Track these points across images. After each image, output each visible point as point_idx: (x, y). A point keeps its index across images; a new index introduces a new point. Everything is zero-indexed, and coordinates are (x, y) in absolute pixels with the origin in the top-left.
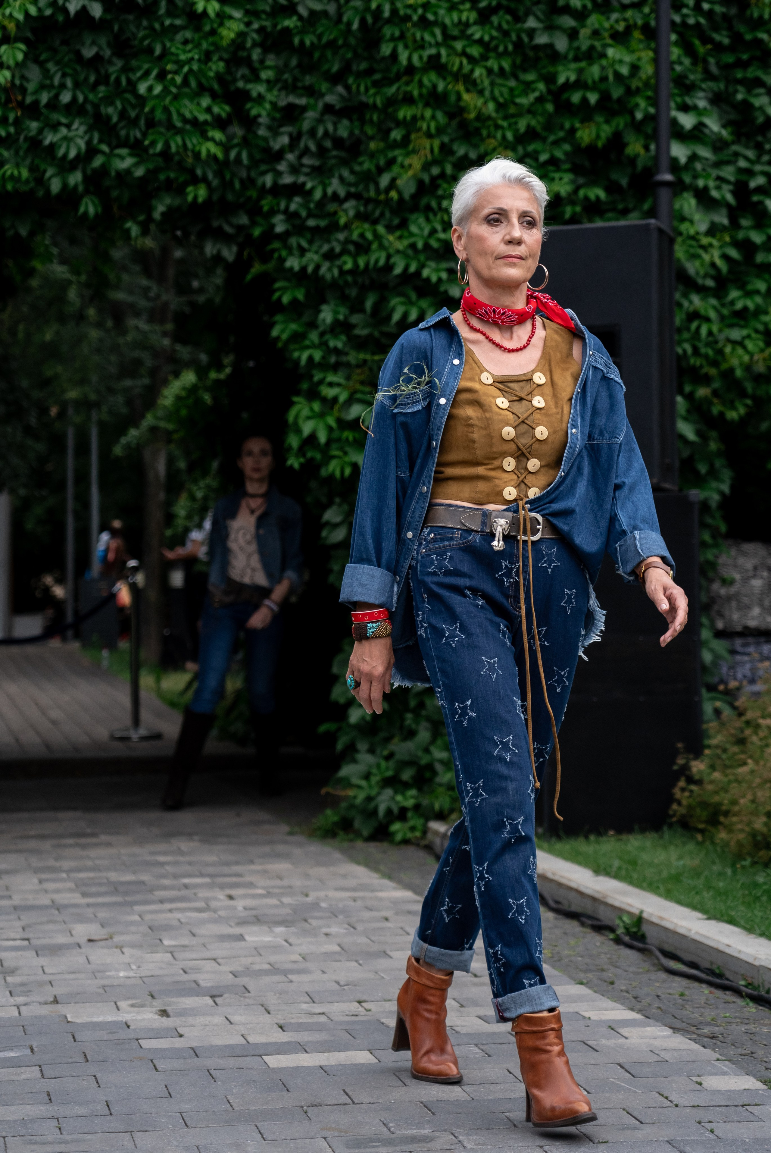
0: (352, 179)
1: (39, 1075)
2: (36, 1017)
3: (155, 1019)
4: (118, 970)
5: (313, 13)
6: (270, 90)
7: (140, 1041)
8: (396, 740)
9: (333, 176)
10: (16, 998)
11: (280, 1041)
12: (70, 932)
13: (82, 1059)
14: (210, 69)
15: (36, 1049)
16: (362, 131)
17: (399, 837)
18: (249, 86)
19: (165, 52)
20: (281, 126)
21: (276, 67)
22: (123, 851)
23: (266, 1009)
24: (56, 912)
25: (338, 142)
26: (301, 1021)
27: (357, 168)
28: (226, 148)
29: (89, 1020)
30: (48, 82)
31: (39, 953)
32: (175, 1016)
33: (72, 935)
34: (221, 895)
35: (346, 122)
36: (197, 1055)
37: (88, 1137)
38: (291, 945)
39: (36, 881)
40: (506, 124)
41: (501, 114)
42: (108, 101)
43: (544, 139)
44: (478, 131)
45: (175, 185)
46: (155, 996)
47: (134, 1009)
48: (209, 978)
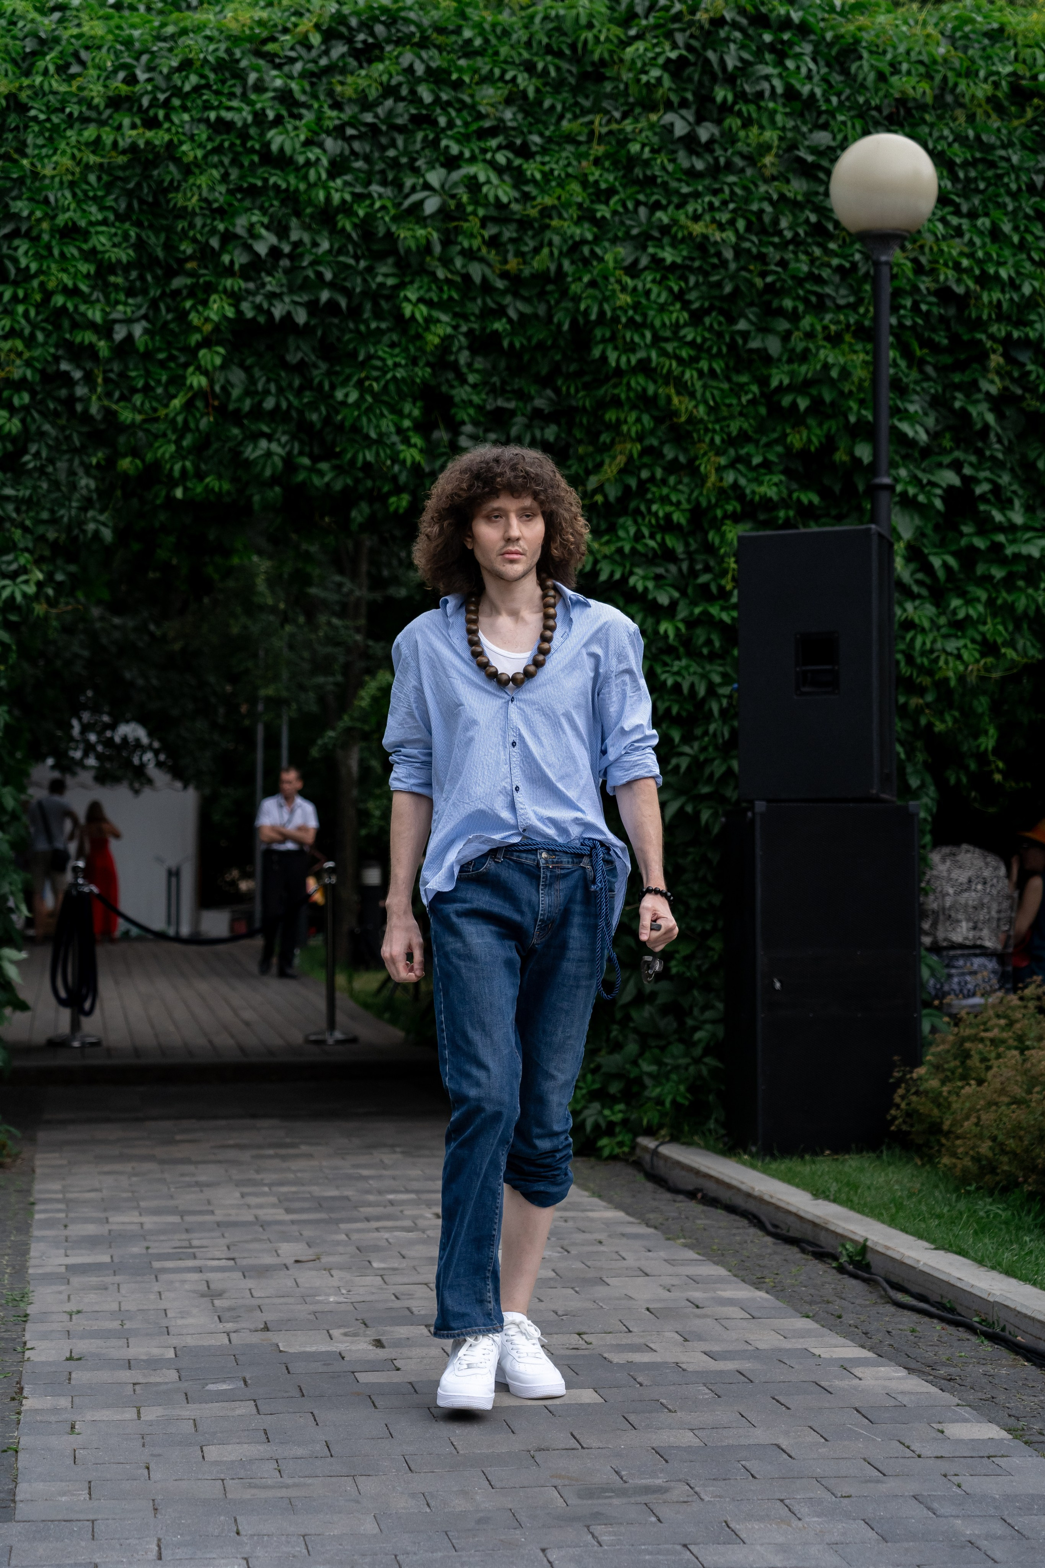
1: (254, 1411)
2: (247, 1345)
3: (370, 1350)
4: (329, 1295)
5: (521, 315)
6: (477, 393)
7: (355, 1374)
8: (603, 1052)
10: (225, 1324)
12: (276, 1251)
13: (298, 1394)
14: (417, 375)
15: (249, 1382)
16: (571, 435)
17: (606, 1153)
18: (454, 391)
19: (369, 357)
20: (486, 432)
21: (484, 370)
22: (324, 1163)
28: (431, 455)
29: (302, 1350)
30: (252, 388)
31: (246, 1274)
32: (391, 1347)
33: (278, 1255)
35: (553, 426)
36: (415, 1391)
37: (309, 1481)
39: (238, 1195)
40: (717, 427)
41: (712, 418)
42: (313, 406)
43: (757, 442)
44: (689, 434)
45: (375, 494)
46: (368, 1324)
47: (347, 1338)
48: (422, 1305)
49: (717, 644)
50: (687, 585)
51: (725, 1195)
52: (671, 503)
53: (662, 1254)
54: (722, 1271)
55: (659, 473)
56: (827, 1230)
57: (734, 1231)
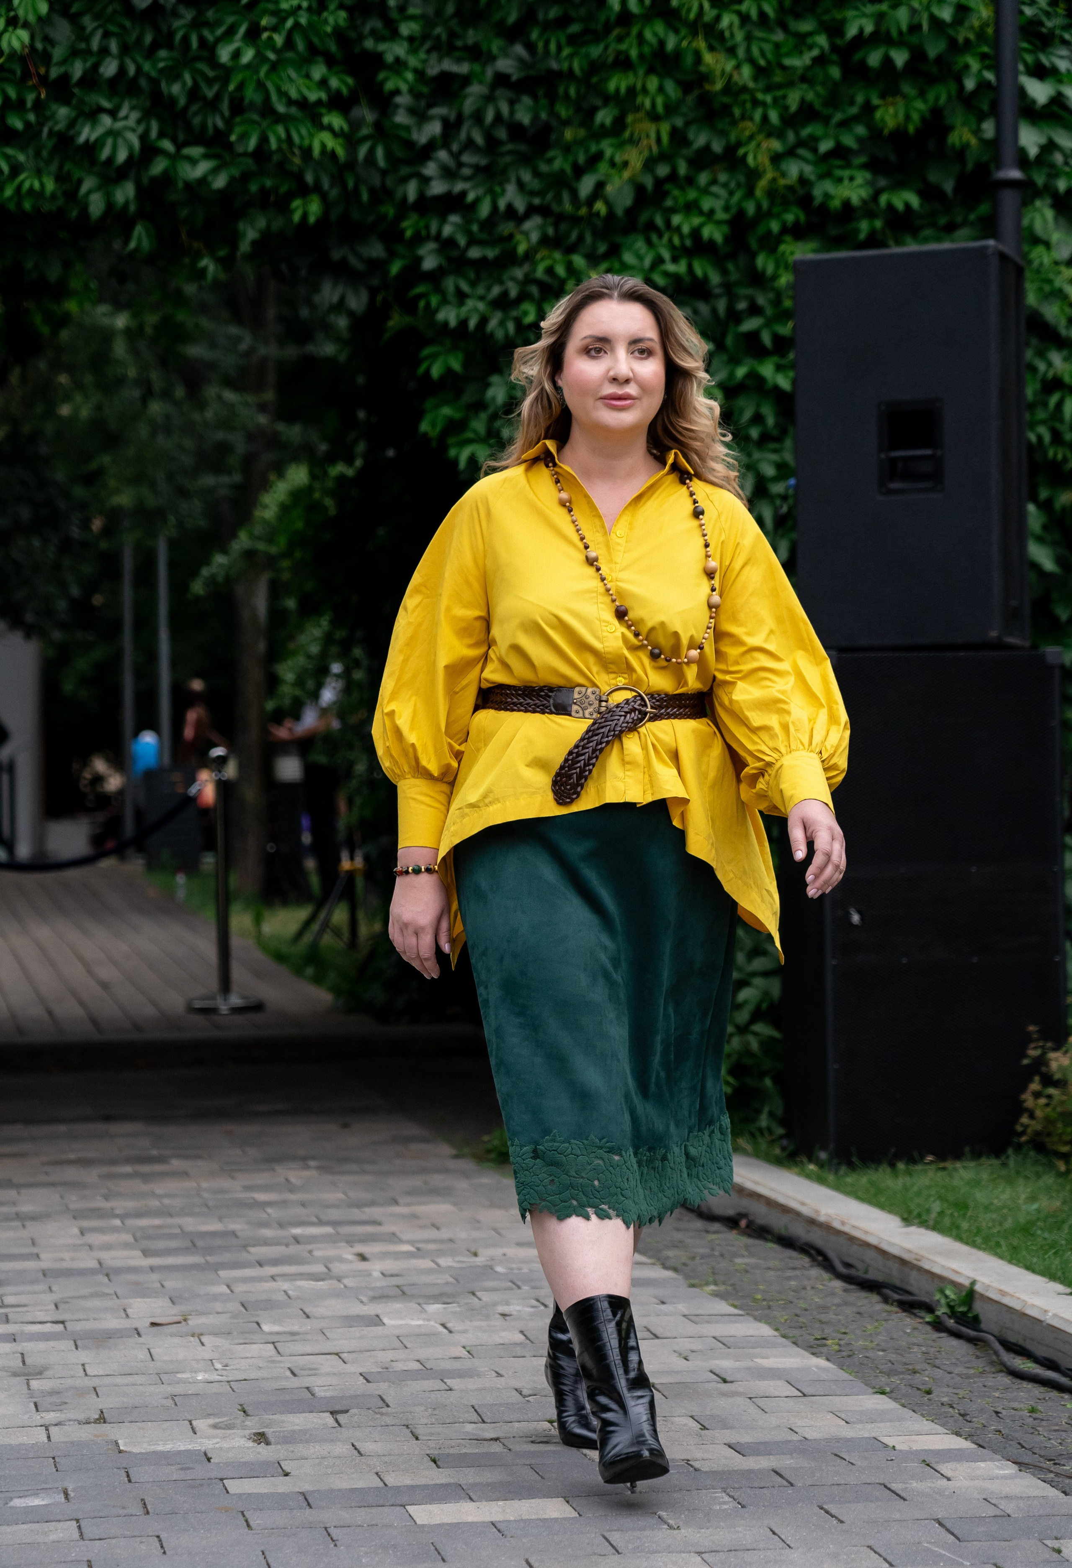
0: (534, 184)
1: (76, 1535)
2: (72, 1443)
3: (248, 1448)
4: (196, 1372)
6: (413, 51)
7: (224, 1481)
9: (508, 180)
10: (44, 1414)
11: (432, 1482)
12: (125, 1310)
13: (140, 1511)
14: (326, 22)
15: (72, 1494)
16: (552, 112)
18: (382, 47)
20: (430, 106)
21: (423, 17)
22: (204, 1185)
23: (412, 1432)
24: (106, 1279)
25: (516, 131)
26: (464, 1451)
27: (544, 168)
28: (350, 140)
29: (151, 1448)
30: (83, 46)
31: (79, 1343)
32: (278, 1443)
33: (127, 1316)
34: (348, 1254)
35: (527, 100)
36: (309, 1504)
38: (450, 1332)
39: (76, 1231)
40: (768, 98)
41: (761, 84)
42: (172, 73)
43: (826, 120)
44: (726, 109)
45: (272, 198)
46: (250, 1413)
47: (219, 1431)
48: (329, 1383)
49: (770, 421)
50: (724, 334)
51: (778, 1222)
52: (701, 213)
53: (682, 1307)
54: (765, 1330)
55: (682, 169)
56: (920, 1269)
57: (789, 1273)
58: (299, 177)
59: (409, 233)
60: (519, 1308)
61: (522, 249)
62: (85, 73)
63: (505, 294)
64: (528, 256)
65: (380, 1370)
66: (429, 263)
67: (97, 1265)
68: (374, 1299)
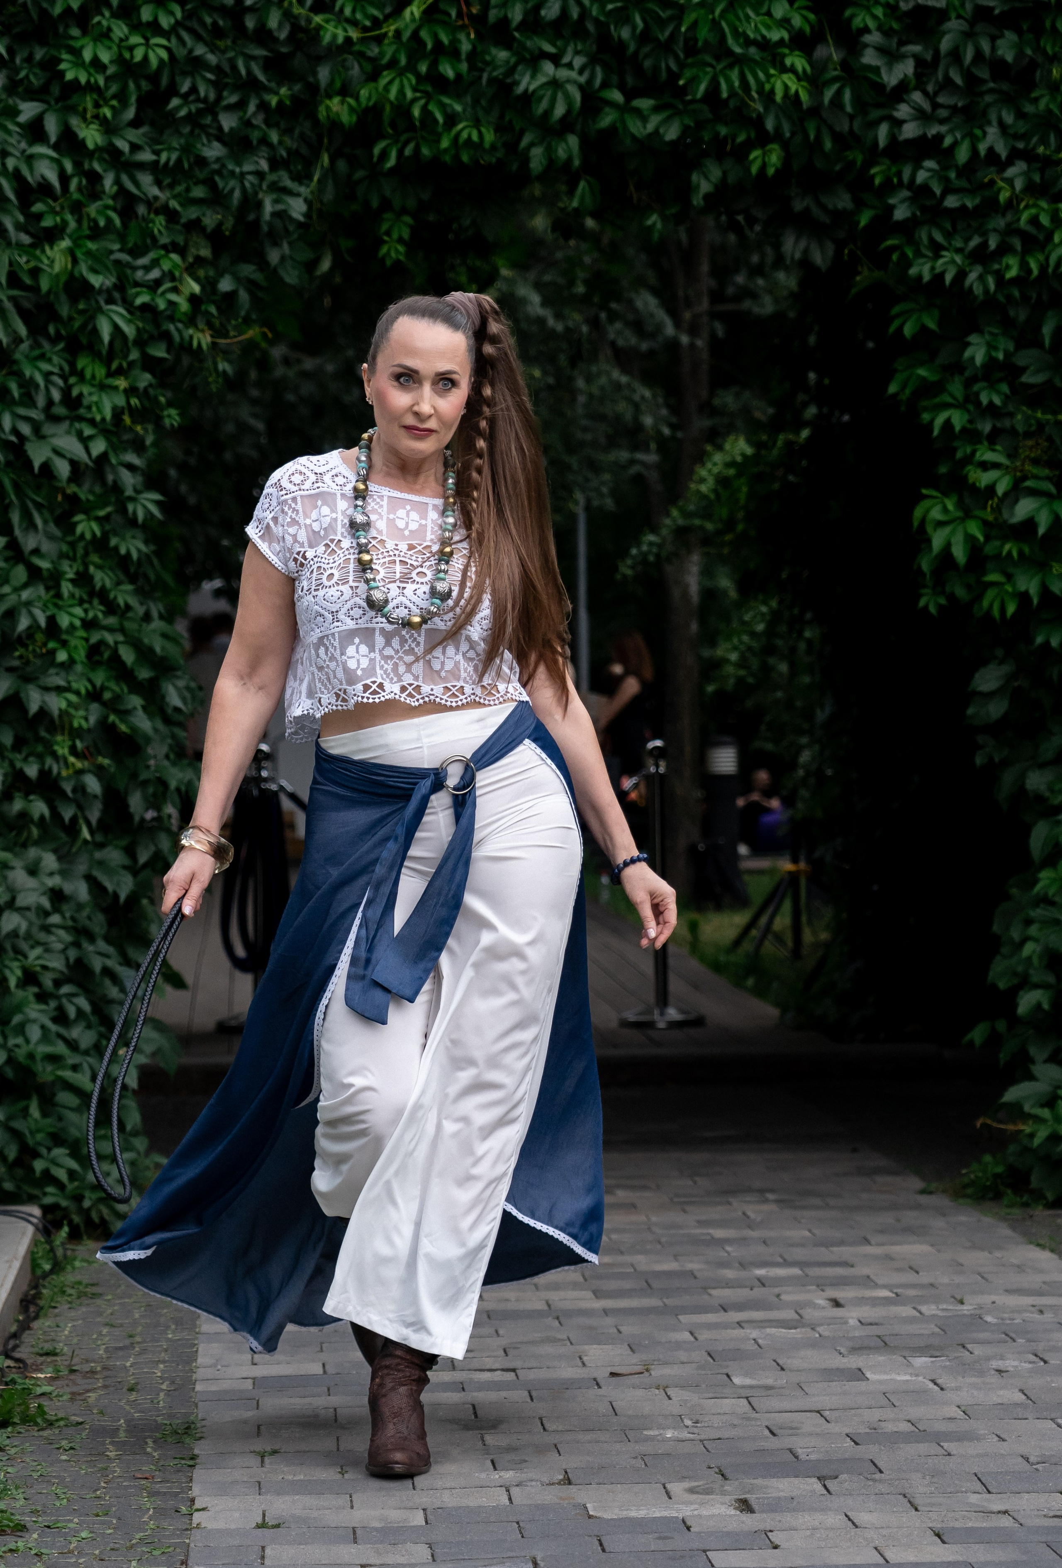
0: (1018, 126)
2: (537, 1507)
3: (730, 1516)
4: (664, 1428)
7: (708, 1553)
9: (988, 123)
10: (502, 1473)
11: (939, 1560)
12: (580, 1358)
16: (1038, 49)
23: (909, 1502)
24: (556, 1323)
25: (999, 67)
26: (970, 1525)
27: (1029, 108)
29: (624, 1514)
31: (534, 1394)
32: (762, 1512)
33: (584, 1364)
34: (819, 1299)
38: (942, 1389)
45: (729, 147)
46: (728, 1475)
47: (695, 1496)
48: (812, 1444)
58: (758, 123)
59: (877, 181)
60: (1016, 1363)
61: (1004, 196)
62: (526, 14)
63: (984, 245)
64: (1010, 204)
65: (868, 1430)
66: (901, 213)
67: (546, 1308)
68: (854, 1350)
